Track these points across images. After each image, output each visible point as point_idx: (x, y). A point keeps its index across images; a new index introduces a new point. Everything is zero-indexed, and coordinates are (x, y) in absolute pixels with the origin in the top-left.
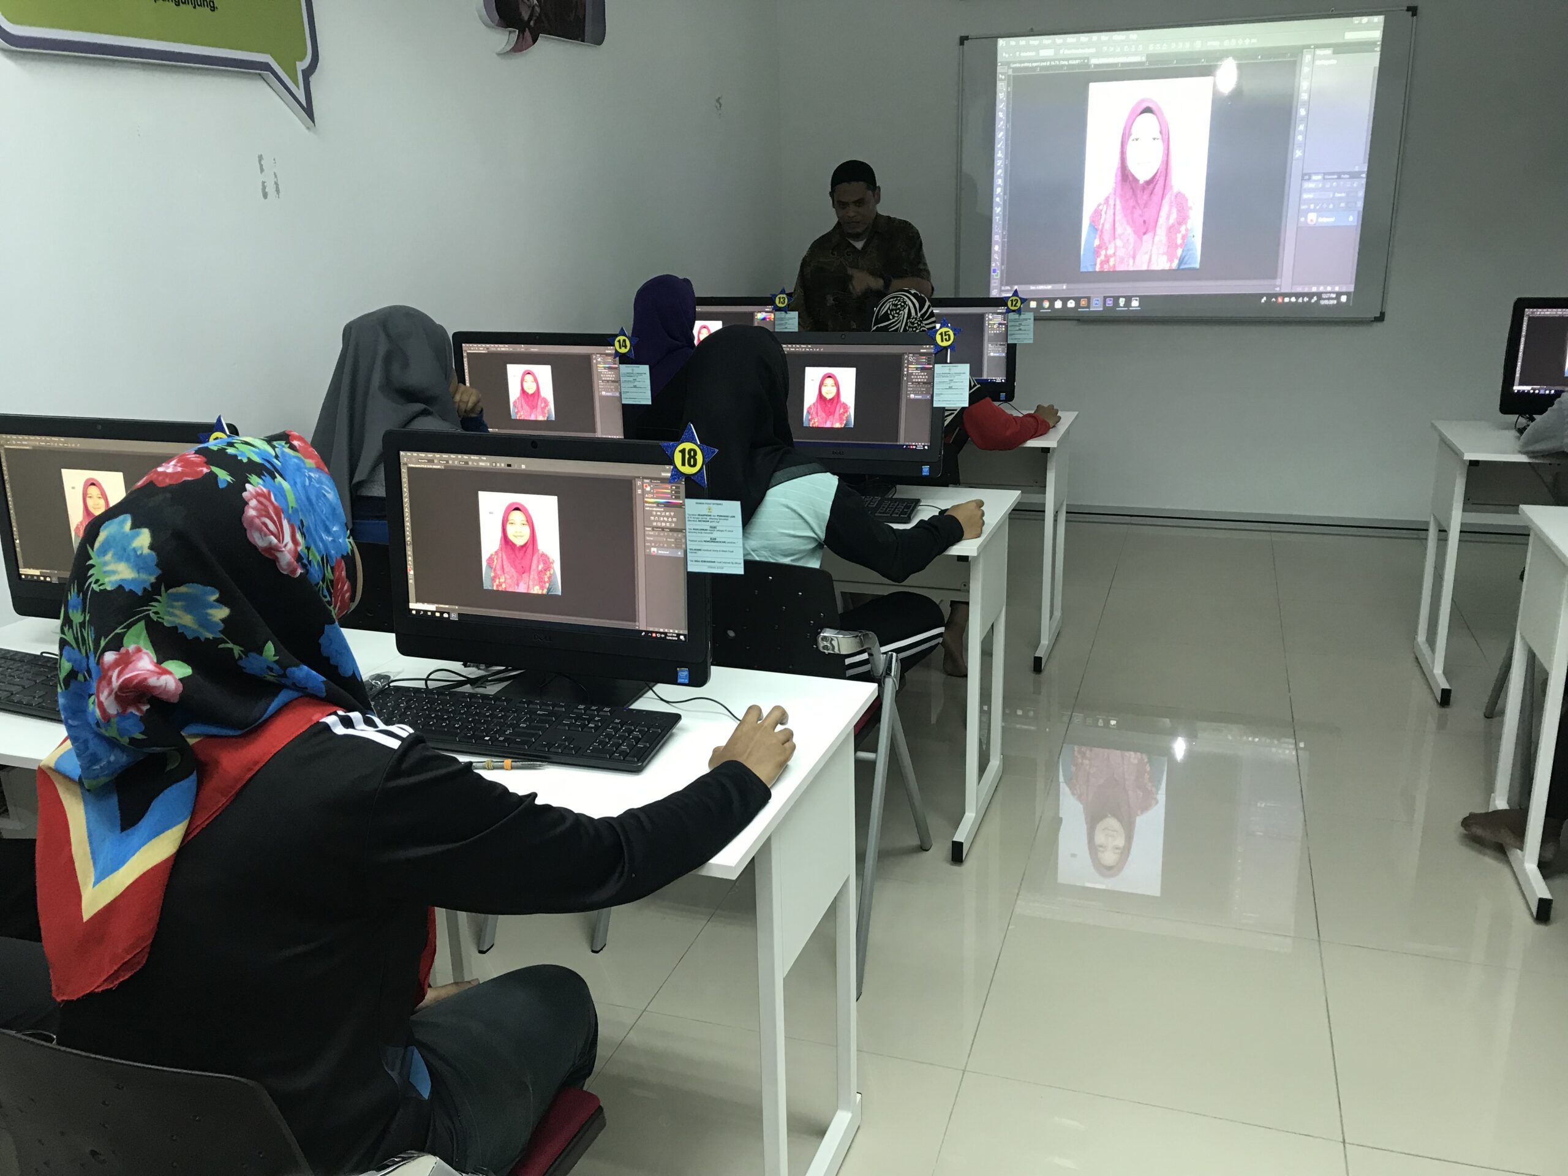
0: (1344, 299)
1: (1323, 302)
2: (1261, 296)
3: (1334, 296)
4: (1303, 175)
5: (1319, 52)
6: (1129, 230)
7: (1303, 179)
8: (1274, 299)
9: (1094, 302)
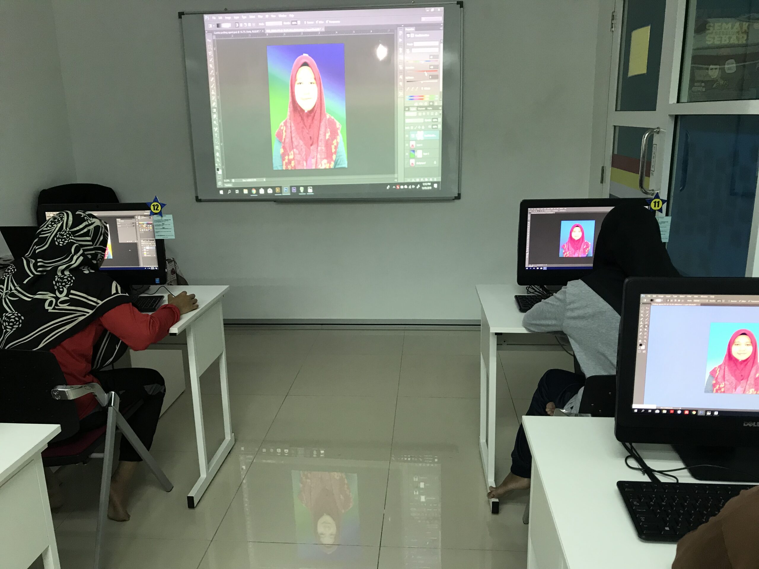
0: (436, 186)
1: (423, 188)
2: (387, 185)
3: (430, 184)
4: (405, 107)
5: (407, 29)
6: (301, 143)
7: (405, 110)
8: (394, 187)
9: (284, 189)
